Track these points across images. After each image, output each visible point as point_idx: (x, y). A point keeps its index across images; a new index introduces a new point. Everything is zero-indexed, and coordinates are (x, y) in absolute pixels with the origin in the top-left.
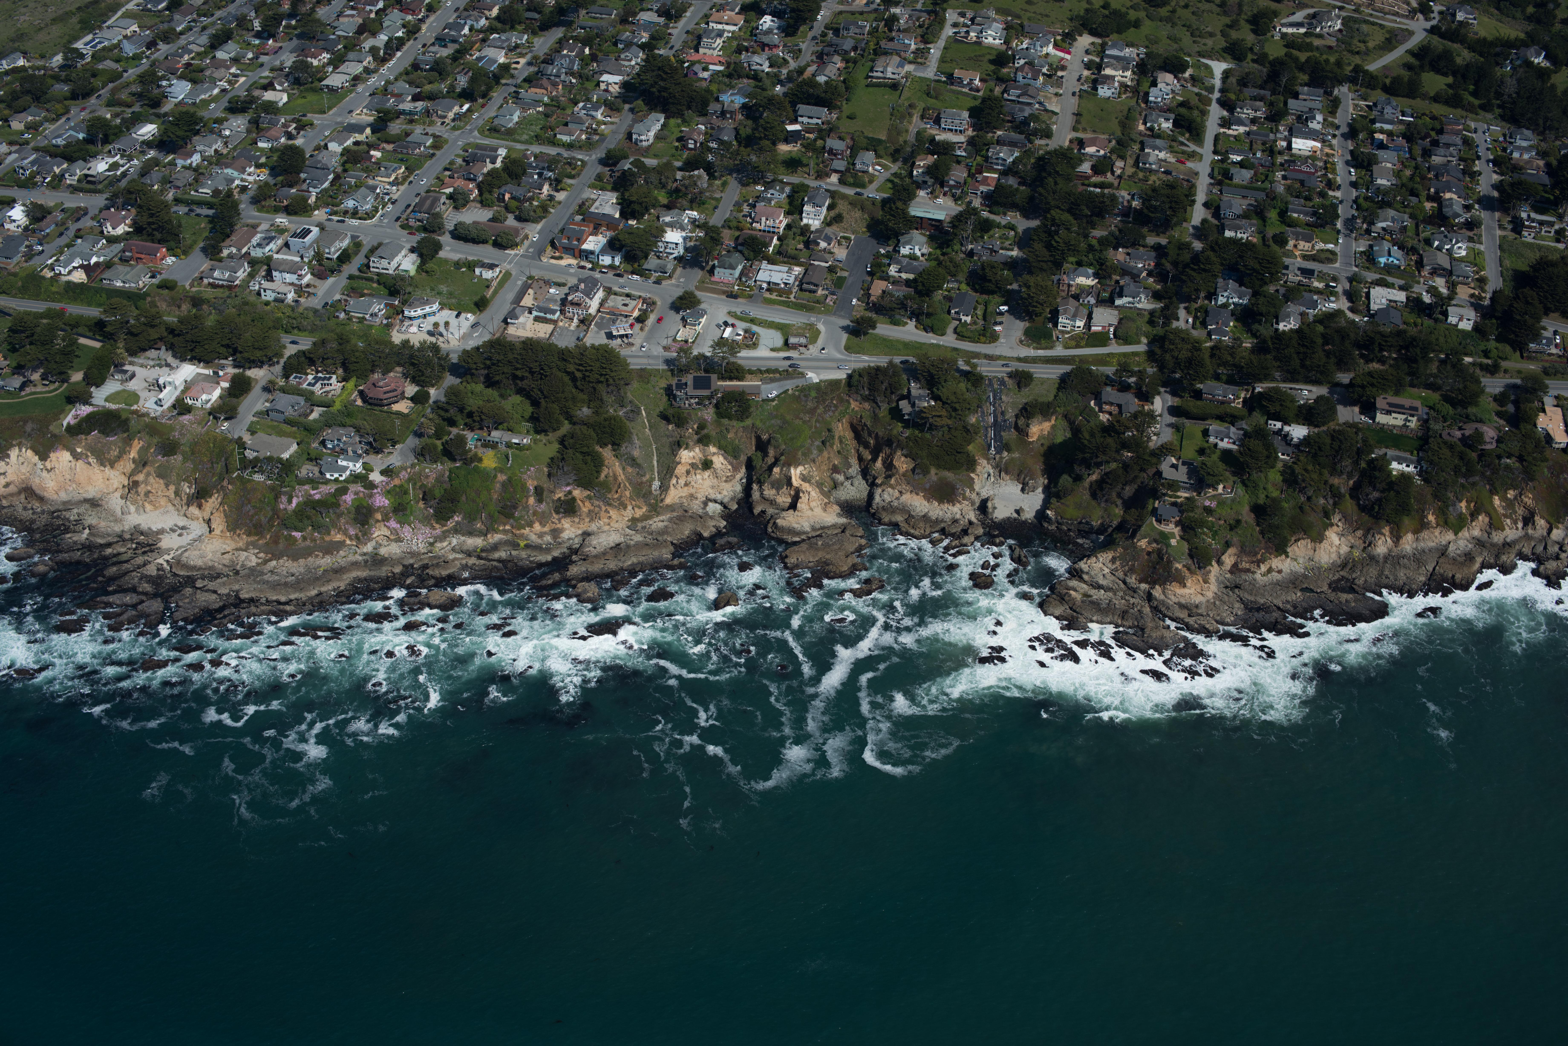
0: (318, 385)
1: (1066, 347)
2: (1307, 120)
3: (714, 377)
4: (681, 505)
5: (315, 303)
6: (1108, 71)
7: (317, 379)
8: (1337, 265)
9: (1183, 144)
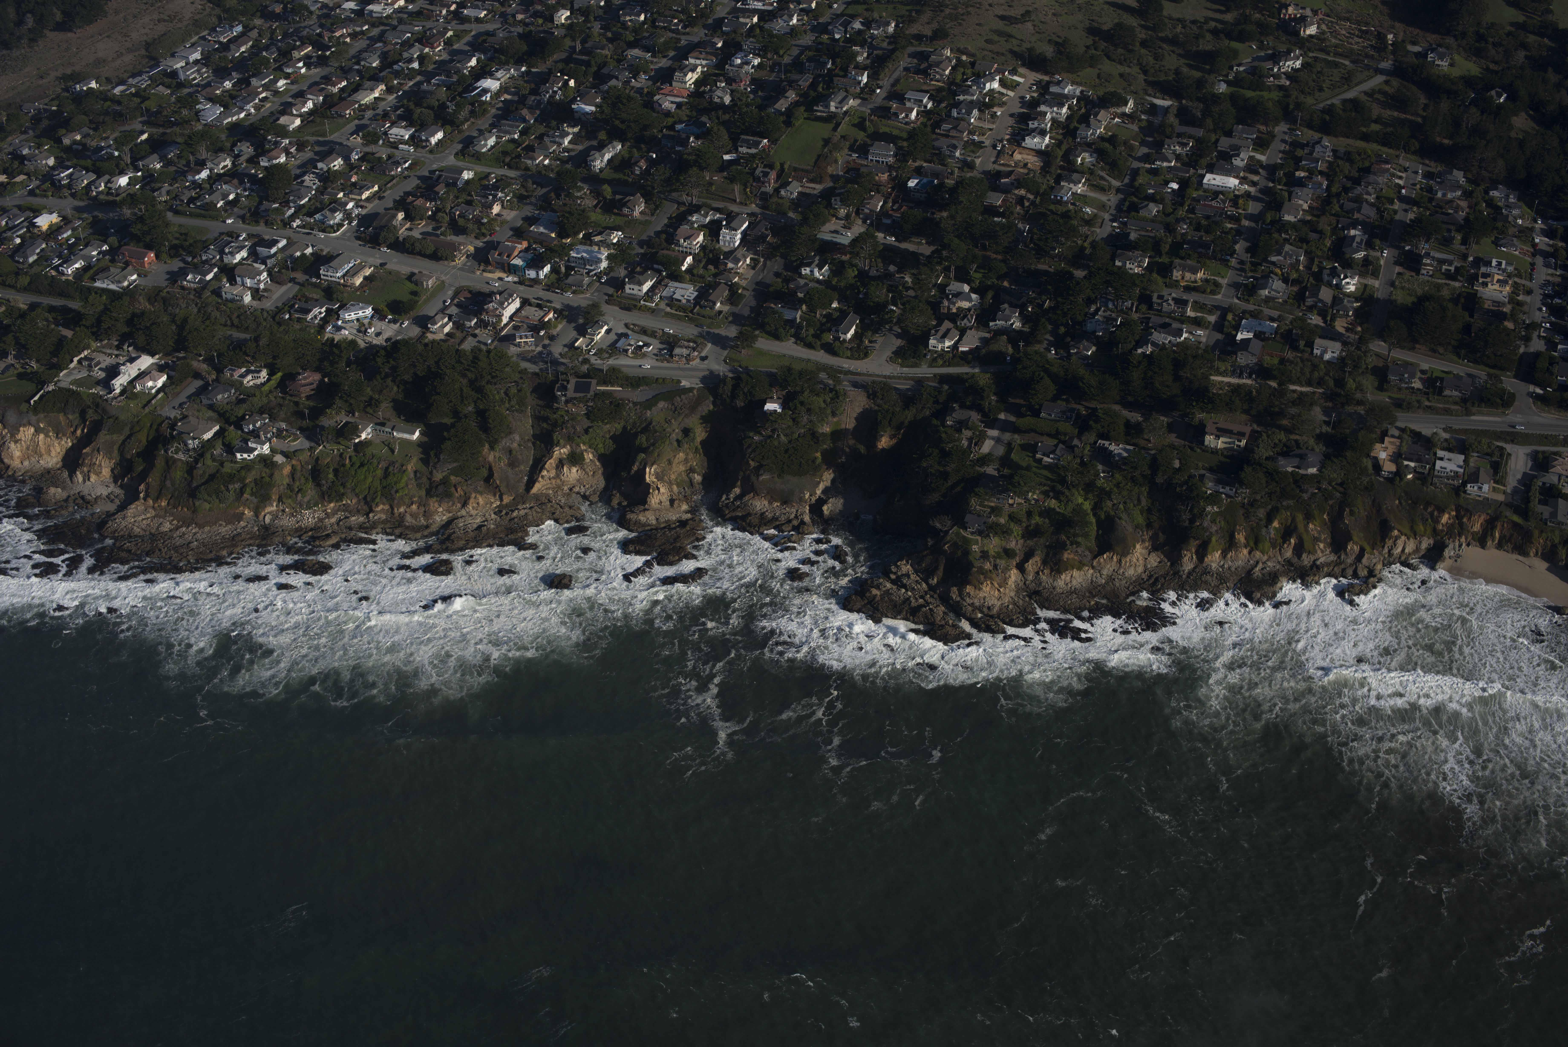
0: (249, 377)
1: (931, 366)
2: (1231, 157)
3: (594, 382)
4: (547, 495)
5: (268, 304)
6: (1043, 108)
7: (248, 372)
8: (1219, 297)
9: (1102, 178)
